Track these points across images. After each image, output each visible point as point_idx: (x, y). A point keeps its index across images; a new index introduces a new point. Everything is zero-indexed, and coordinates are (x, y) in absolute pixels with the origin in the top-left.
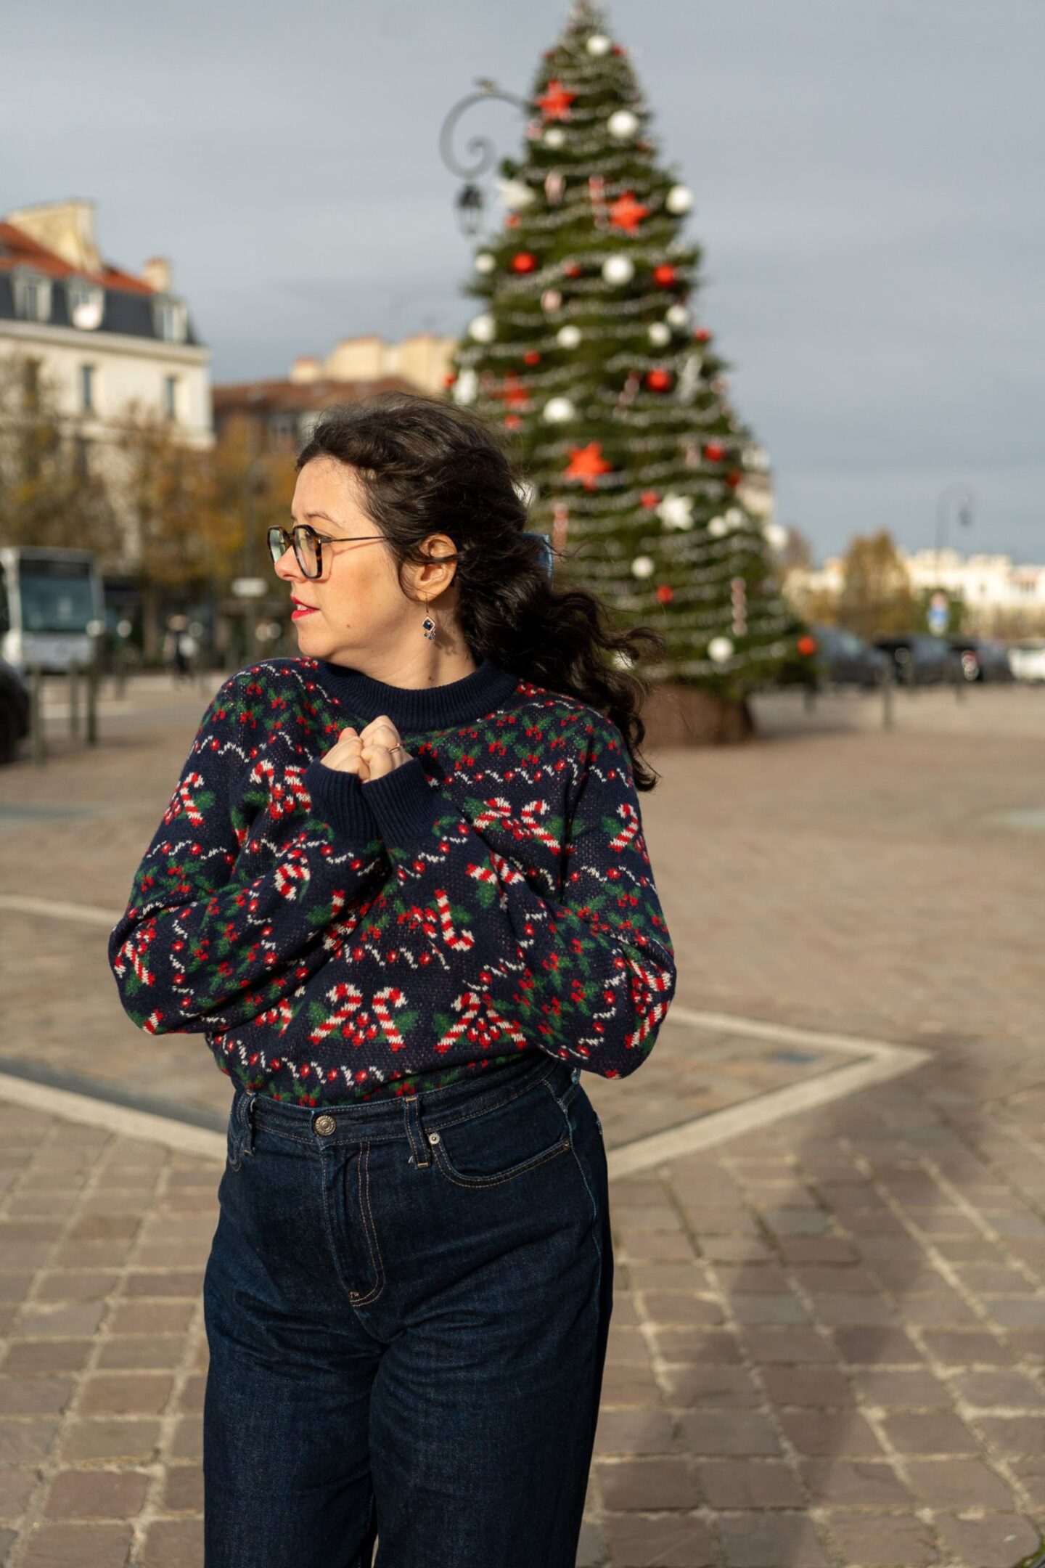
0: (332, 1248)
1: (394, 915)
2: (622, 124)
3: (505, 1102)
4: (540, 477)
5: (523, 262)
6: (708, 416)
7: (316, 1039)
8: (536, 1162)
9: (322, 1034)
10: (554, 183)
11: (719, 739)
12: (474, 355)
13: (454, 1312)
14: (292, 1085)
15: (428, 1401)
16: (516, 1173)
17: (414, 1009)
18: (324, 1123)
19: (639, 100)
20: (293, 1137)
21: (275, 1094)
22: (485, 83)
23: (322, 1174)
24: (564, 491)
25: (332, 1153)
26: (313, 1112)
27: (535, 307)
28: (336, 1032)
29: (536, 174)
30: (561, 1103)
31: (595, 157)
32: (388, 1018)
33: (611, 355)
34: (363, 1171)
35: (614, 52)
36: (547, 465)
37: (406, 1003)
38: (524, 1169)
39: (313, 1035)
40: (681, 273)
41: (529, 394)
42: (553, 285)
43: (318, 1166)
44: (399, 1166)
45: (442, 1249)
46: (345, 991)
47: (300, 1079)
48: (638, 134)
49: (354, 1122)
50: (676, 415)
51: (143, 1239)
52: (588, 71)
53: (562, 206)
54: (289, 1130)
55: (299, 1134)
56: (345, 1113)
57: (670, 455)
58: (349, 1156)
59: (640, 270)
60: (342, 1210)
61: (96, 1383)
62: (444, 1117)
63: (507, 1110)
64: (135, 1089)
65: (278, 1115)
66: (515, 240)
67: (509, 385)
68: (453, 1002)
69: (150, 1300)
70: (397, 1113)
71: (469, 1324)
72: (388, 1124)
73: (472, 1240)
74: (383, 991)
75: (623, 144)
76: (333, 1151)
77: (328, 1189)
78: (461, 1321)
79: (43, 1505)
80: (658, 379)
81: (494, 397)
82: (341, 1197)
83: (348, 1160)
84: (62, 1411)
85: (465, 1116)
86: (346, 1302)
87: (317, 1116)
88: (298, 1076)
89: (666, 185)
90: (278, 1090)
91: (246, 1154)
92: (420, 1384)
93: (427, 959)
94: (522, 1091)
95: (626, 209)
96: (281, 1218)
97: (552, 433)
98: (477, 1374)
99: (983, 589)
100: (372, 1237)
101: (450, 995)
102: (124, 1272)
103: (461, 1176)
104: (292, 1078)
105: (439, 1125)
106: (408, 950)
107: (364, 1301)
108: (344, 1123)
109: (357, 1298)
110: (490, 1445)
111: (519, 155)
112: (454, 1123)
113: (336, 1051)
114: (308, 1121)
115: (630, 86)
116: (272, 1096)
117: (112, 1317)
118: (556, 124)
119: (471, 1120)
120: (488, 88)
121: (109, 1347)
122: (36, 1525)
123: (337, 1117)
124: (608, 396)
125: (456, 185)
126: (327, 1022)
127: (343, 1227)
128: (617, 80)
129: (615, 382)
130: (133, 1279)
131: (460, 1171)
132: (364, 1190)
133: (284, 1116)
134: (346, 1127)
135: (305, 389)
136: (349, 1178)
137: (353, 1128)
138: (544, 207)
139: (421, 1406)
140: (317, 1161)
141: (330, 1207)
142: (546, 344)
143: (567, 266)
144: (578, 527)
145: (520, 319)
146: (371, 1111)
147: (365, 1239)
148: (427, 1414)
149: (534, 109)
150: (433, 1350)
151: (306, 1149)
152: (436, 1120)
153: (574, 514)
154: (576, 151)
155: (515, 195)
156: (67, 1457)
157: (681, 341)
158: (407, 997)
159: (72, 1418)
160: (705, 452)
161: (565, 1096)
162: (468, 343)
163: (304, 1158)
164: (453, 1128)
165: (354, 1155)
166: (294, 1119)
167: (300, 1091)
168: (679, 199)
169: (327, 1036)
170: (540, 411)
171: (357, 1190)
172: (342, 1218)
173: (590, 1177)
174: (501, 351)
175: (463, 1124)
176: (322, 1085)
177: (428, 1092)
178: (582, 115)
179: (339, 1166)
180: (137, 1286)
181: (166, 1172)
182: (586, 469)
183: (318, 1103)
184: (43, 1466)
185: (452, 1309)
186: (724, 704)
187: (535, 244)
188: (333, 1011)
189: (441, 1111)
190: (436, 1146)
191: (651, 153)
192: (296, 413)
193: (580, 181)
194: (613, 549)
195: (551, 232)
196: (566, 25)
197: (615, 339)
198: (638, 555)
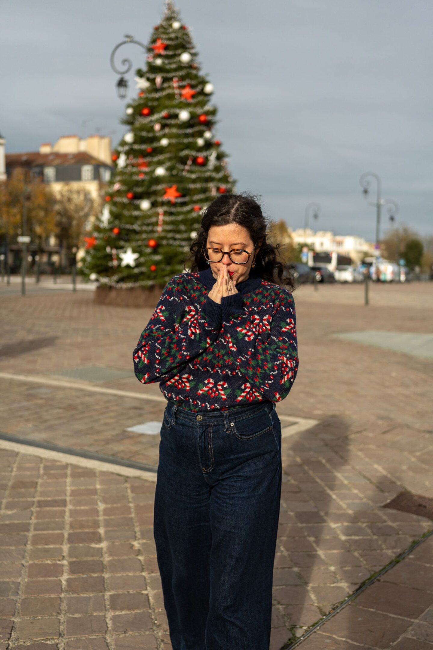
0: (199, 455)
1: (225, 360)
2: (185, 57)
3: (254, 414)
4: (153, 199)
5: (146, 111)
6: (220, 175)
7: (199, 393)
8: (262, 433)
9: (201, 392)
10: (159, 80)
12: (126, 148)
13: (234, 476)
14: (190, 406)
15: (227, 503)
16: (256, 436)
17: (230, 388)
18: (199, 417)
19: (193, 48)
20: (189, 421)
21: (184, 408)
22: (127, 36)
23: (198, 433)
24: (163, 204)
25: (201, 427)
26: (196, 414)
27: (151, 129)
28: (205, 393)
29: (152, 76)
30: (270, 415)
31: (176, 70)
32: (222, 390)
33: (182, 150)
34: (210, 433)
35: (182, 28)
36: (155, 193)
37: (227, 386)
38: (258, 435)
39: (198, 392)
40: (209, 118)
41: (148, 164)
42: (157, 121)
43: (196, 430)
44: (221, 432)
45: (232, 457)
46: (210, 380)
47: (193, 405)
48: (192, 61)
49: (208, 418)
50: (208, 174)
51: (39, 489)
52: (173, 35)
53: (162, 89)
54: (188, 419)
55: (191, 420)
56: (206, 415)
57: (205, 190)
58: (206, 428)
59: (193, 116)
60: (203, 444)
61: (34, 536)
62: (236, 418)
63: (254, 417)
64: (21, 437)
65: (185, 414)
66: (142, 102)
67: (140, 161)
68: (242, 386)
69: (48, 509)
70: (222, 416)
71: (239, 480)
72: (219, 419)
73: (242, 455)
74: (220, 382)
75: (186, 65)
76: (202, 426)
77: (200, 437)
78: (237, 479)
79: (27, 574)
80: (200, 160)
81: (133, 166)
82: (203, 440)
83: (206, 429)
84: (25, 545)
85: (242, 418)
86: (201, 472)
87: (197, 415)
88: (192, 404)
89: (204, 82)
90: (185, 407)
91: (173, 424)
92: (225, 498)
93: (235, 373)
94: (259, 411)
95: (187, 91)
96: (184, 444)
97: (158, 180)
98: (242, 495)
99: (322, 244)
100: (211, 452)
101: (241, 384)
102: (36, 499)
103: (240, 436)
104: (190, 404)
105: (234, 420)
106: (229, 371)
107: (206, 471)
108: (205, 418)
109: (205, 470)
110: (245, 517)
111: (145, 68)
112: (238, 420)
113: (205, 398)
114: (194, 416)
115: (190, 43)
116: (183, 408)
117: (35, 514)
118: (159, 56)
119: (244, 419)
120: (130, 39)
121: (36, 524)
122: (26, 580)
123: (203, 416)
124: (181, 167)
125: (117, 77)
126: (203, 389)
127: (203, 449)
128: (184, 39)
129: (183, 161)
130: (39, 502)
131: (239, 434)
132: (210, 438)
133: (186, 414)
134: (206, 419)
135: (46, 156)
136: (206, 434)
137: (208, 420)
138: (154, 89)
139: (225, 505)
140: (196, 429)
141: (200, 442)
142: (155, 145)
143: (164, 113)
144: (168, 219)
145: (144, 134)
146: (214, 415)
147: (209, 453)
148: (226, 507)
149: (150, 50)
150: (228, 488)
151: (193, 425)
152: (233, 419)
153: (166, 213)
154: (168, 67)
155: (143, 84)
156: (31, 559)
157: (209, 145)
158: (228, 384)
159: (29, 547)
160: (218, 189)
161: (271, 413)
162: (123, 143)
163: (192, 427)
164: (238, 421)
165: (208, 428)
166: (190, 415)
167: (193, 408)
168: (209, 88)
169: (203, 393)
170: (153, 171)
171: (208, 438)
172: (203, 446)
173: (277, 438)
174: (136, 147)
175: (241, 420)
176: (199, 407)
177: (231, 410)
178: (170, 53)
179: (203, 431)
180: (40, 504)
181: (42, 466)
182: (171, 195)
183: (197, 412)
184: (23, 562)
185: (234, 475)
187: (150, 104)
188: (205, 386)
189: (234, 416)
190: (233, 426)
191: (197, 69)
192: (42, 166)
193: (169, 80)
194: (182, 227)
195: (157, 99)
196: (163, 16)
197: (183, 144)
198: (192, 230)
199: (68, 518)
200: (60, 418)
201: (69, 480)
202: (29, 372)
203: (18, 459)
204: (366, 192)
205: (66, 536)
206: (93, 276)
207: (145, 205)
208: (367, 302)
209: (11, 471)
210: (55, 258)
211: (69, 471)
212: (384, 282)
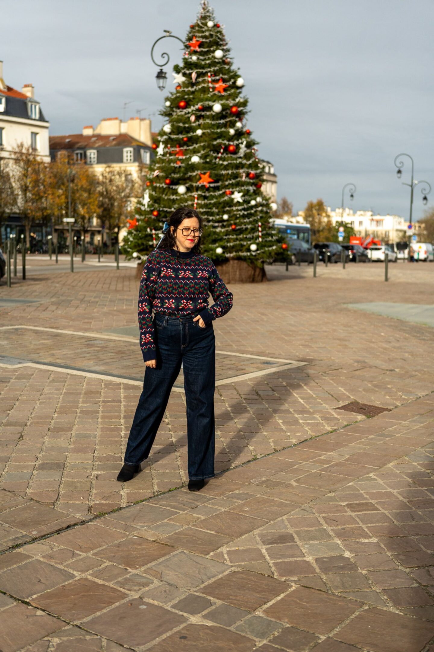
2: (219, 54)
4: (188, 184)
5: (182, 104)
6: (250, 162)
10: (194, 75)
11: (253, 280)
12: (165, 137)
19: (225, 45)
22: (165, 31)
24: (197, 189)
27: (188, 120)
29: (188, 72)
31: (210, 66)
33: (215, 139)
35: (216, 26)
36: (190, 179)
40: (241, 109)
41: (185, 152)
42: (192, 113)
48: (224, 56)
50: (239, 161)
51: (102, 394)
52: (207, 33)
53: (197, 83)
57: (236, 176)
59: (225, 108)
61: (102, 415)
64: (87, 369)
66: (179, 95)
67: (177, 149)
69: (110, 404)
75: (219, 60)
79: (100, 431)
80: (232, 148)
81: (171, 154)
84: (97, 419)
89: (236, 76)
95: (220, 85)
97: (193, 167)
99: (360, 224)
102: (101, 399)
111: (181, 65)
115: (223, 40)
117: (102, 406)
118: (195, 52)
120: (169, 34)
121: (103, 410)
122: (100, 433)
124: (214, 154)
125: (157, 69)
128: (218, 37)
129: (216, 149)
135: (89, 138)
138: (190, 83)
142: (192, 135)
143: (199, 105)
144: (202, 202)
145: (181, 125)
149: (187, 46)
153: (200, 197)
154: (202, 63)
155: (180, 79)
156: (102, 425)
157: (239, 134)
159: (100, 420)
160: (248, 175)
162: (162, 133)
168: (240, 82)
170: (190, 159)
174: (173, 136)
178: (204, 50)
180: (104, 401)
181: (103, 384)
182: (205, 181)
184: (97, 426)
186: (255, 268)
187: (186, 97)
191: (229, 64)
192: (84, 148)
193: (204, 74)
194: (215, 210)
195: (193, 93)
196: (199, 15)
197: (217, 133)
198: (224, 213)
199: (122, 408)
200: (113, 358)
201: (122, 391)
202: (86, 330)
203: (86, 380)
204: (399, 172)
205: (122, 416)
206: (135, 255)
207: (182, 189)
208: (387, 279)
209: (83, 386)
210: (98, 238)
211: (122, 386)
212: (417, 261)
